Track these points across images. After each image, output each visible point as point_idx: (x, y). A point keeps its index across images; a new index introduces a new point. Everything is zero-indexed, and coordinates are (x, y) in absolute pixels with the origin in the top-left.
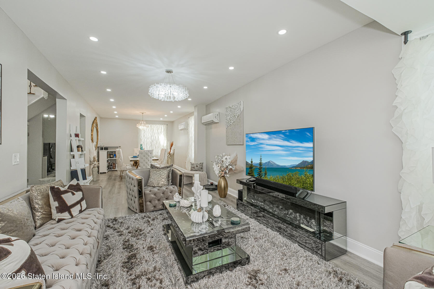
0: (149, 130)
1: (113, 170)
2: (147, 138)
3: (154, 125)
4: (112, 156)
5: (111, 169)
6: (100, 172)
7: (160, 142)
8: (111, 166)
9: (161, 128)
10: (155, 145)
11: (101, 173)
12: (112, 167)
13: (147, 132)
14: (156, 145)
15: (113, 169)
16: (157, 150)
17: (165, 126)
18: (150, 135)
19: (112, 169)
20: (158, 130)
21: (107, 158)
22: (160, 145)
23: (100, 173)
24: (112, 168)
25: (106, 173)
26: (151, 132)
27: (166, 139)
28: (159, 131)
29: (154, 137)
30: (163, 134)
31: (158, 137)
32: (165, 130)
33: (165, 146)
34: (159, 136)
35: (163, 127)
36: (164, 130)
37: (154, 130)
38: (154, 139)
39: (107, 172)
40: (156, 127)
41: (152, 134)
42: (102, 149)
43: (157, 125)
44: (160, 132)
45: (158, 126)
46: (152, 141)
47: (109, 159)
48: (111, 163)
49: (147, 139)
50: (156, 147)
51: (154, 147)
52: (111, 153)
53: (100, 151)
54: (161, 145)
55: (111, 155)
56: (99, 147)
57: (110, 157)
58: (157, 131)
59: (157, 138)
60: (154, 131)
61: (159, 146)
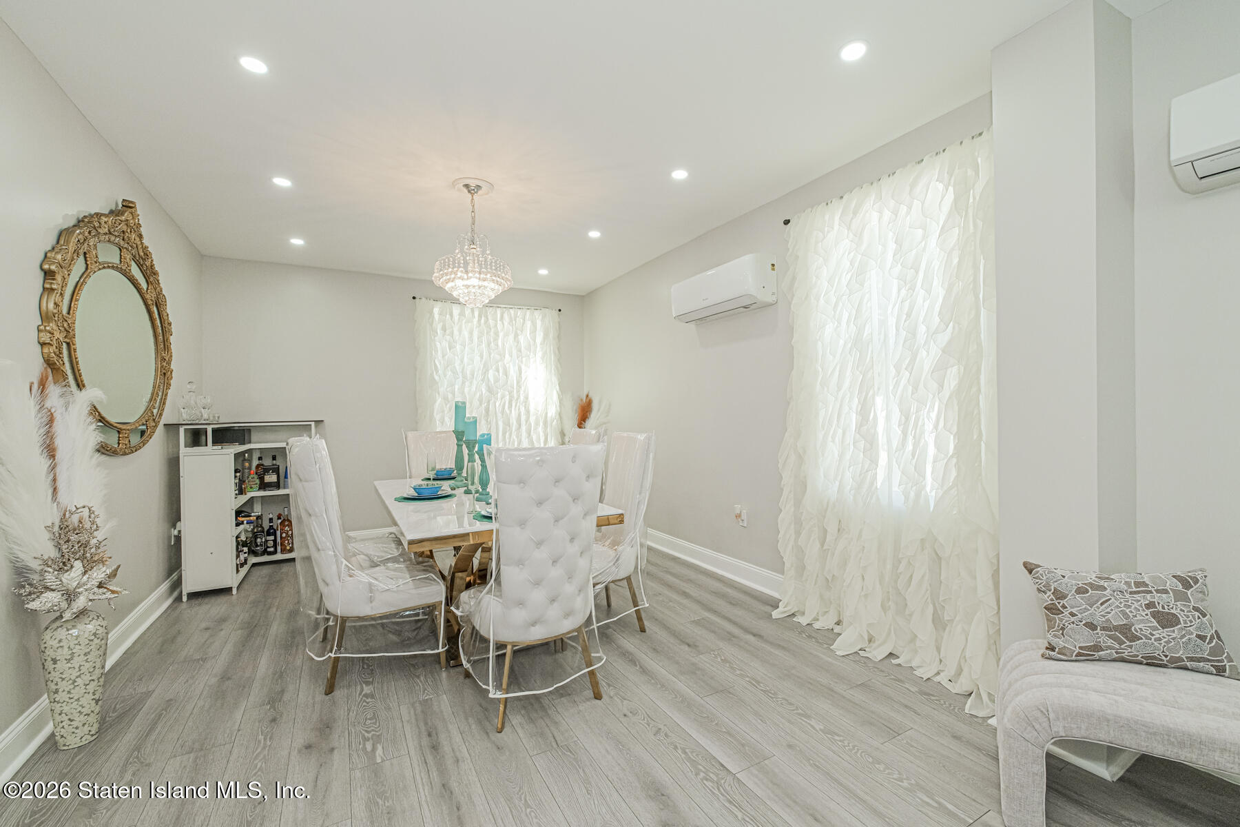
0: (471, 333)
1: (279, 556)
2: (464, 377)
3: (499, 311)
4: (271, 478)
5: (270, 554)
6: (189, 586)
7: (527, 398)
8: (269, 534)
9: (534, 324)
10: (503, 412)
11: (194, 596)
12: (275, 541)
13: (463, 345)
14: (508, 412)
15: (283, 551)
16: (514, 436)
17: (551, 315)
18: (477, 358)
19: (275, 552)
20: (516, 336)
21: (241, 491)
22: (528, 412)
23: (185, 598)
24: (275, 546)
25: (227, 591)
26: (484, 346)
27: (555, 380)
28: (521, 338)
29: (498, 370)
30: (539, 354)
31: (520, 373)
32: (551, 336)
33: (549, 415)
34: (523, 367)
35: (542, 320)
36: (546, 335)
37: (497, 334)
38: (497, 380)
39: (235, 585)
40: (506, 316)
41: (490, 354)
42: (196, 437)
43: (512, 311)
44: (529, 349)
45: (516, 316)
46: (490, 390)
47: (250, 495)
48: (271, 520)
49: (463, 383)
50: (507, 424)
51: (501, 424)
52: (268, 462)
53: (183, 450)
54: (531, 413)
55: (267, 470)
56: (176, 426)
57: (264, 486)
58: (511, 337)
59: (513, 373)
60: (496, 340)
61: (523, 418)
